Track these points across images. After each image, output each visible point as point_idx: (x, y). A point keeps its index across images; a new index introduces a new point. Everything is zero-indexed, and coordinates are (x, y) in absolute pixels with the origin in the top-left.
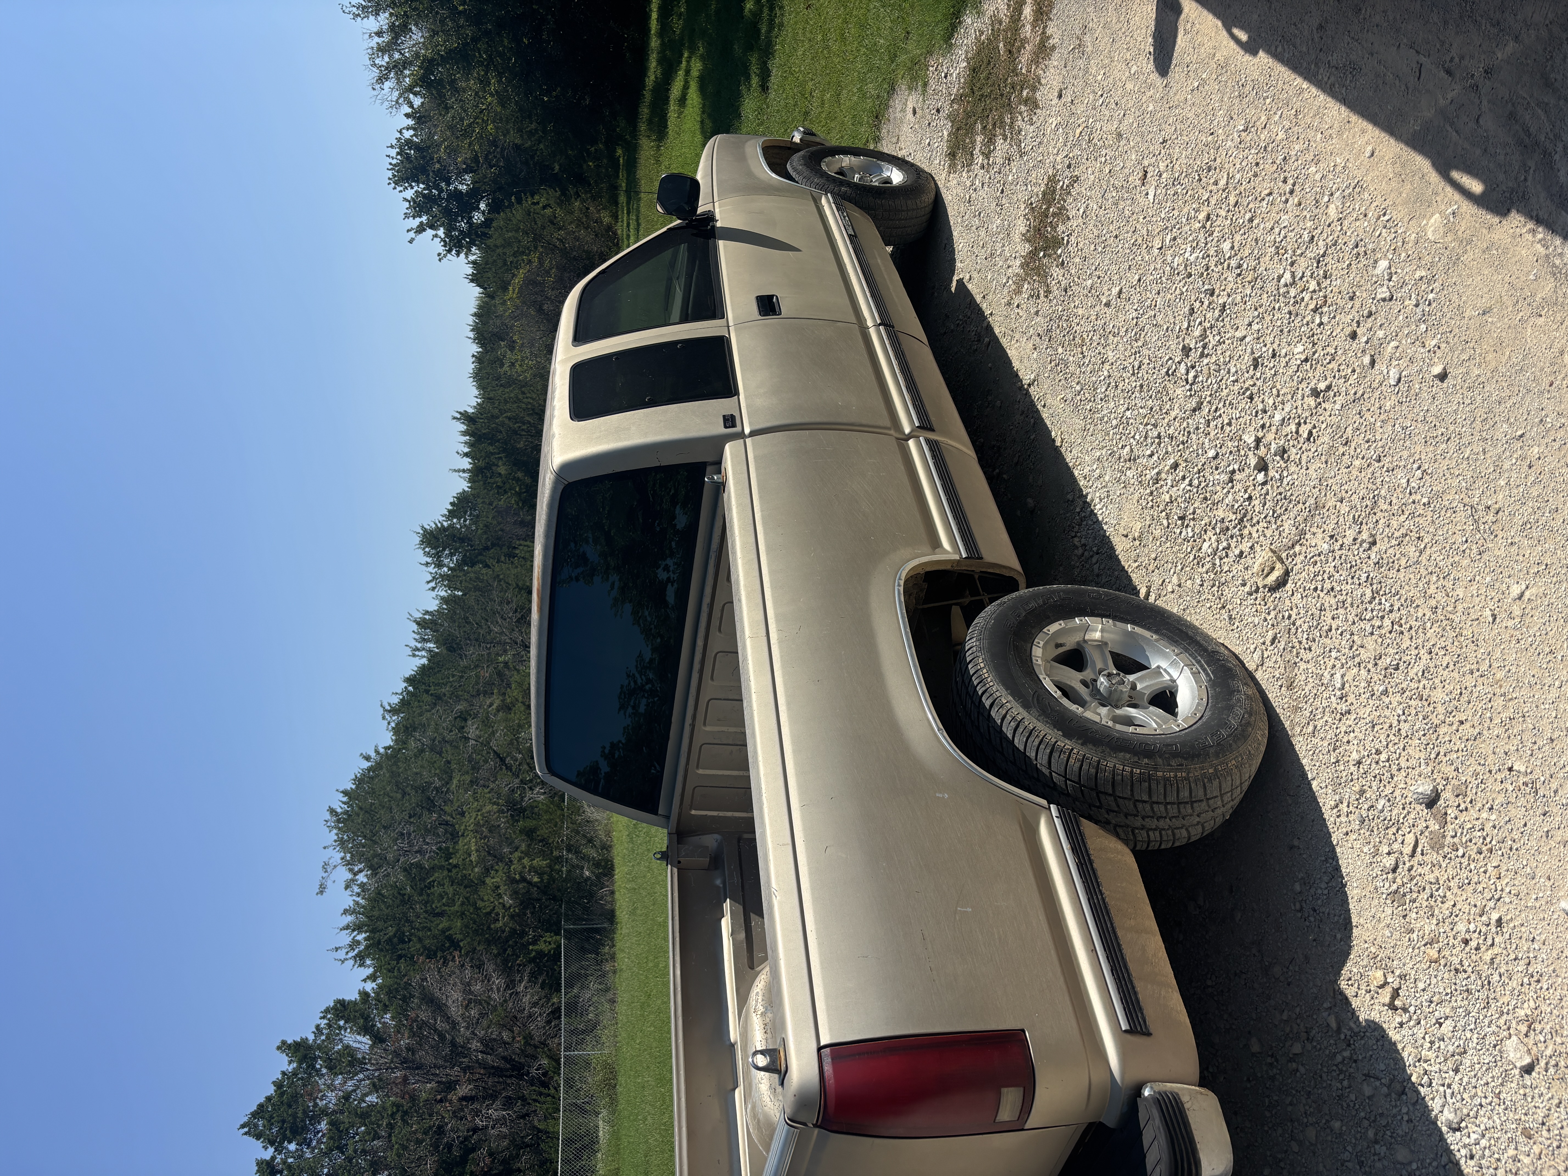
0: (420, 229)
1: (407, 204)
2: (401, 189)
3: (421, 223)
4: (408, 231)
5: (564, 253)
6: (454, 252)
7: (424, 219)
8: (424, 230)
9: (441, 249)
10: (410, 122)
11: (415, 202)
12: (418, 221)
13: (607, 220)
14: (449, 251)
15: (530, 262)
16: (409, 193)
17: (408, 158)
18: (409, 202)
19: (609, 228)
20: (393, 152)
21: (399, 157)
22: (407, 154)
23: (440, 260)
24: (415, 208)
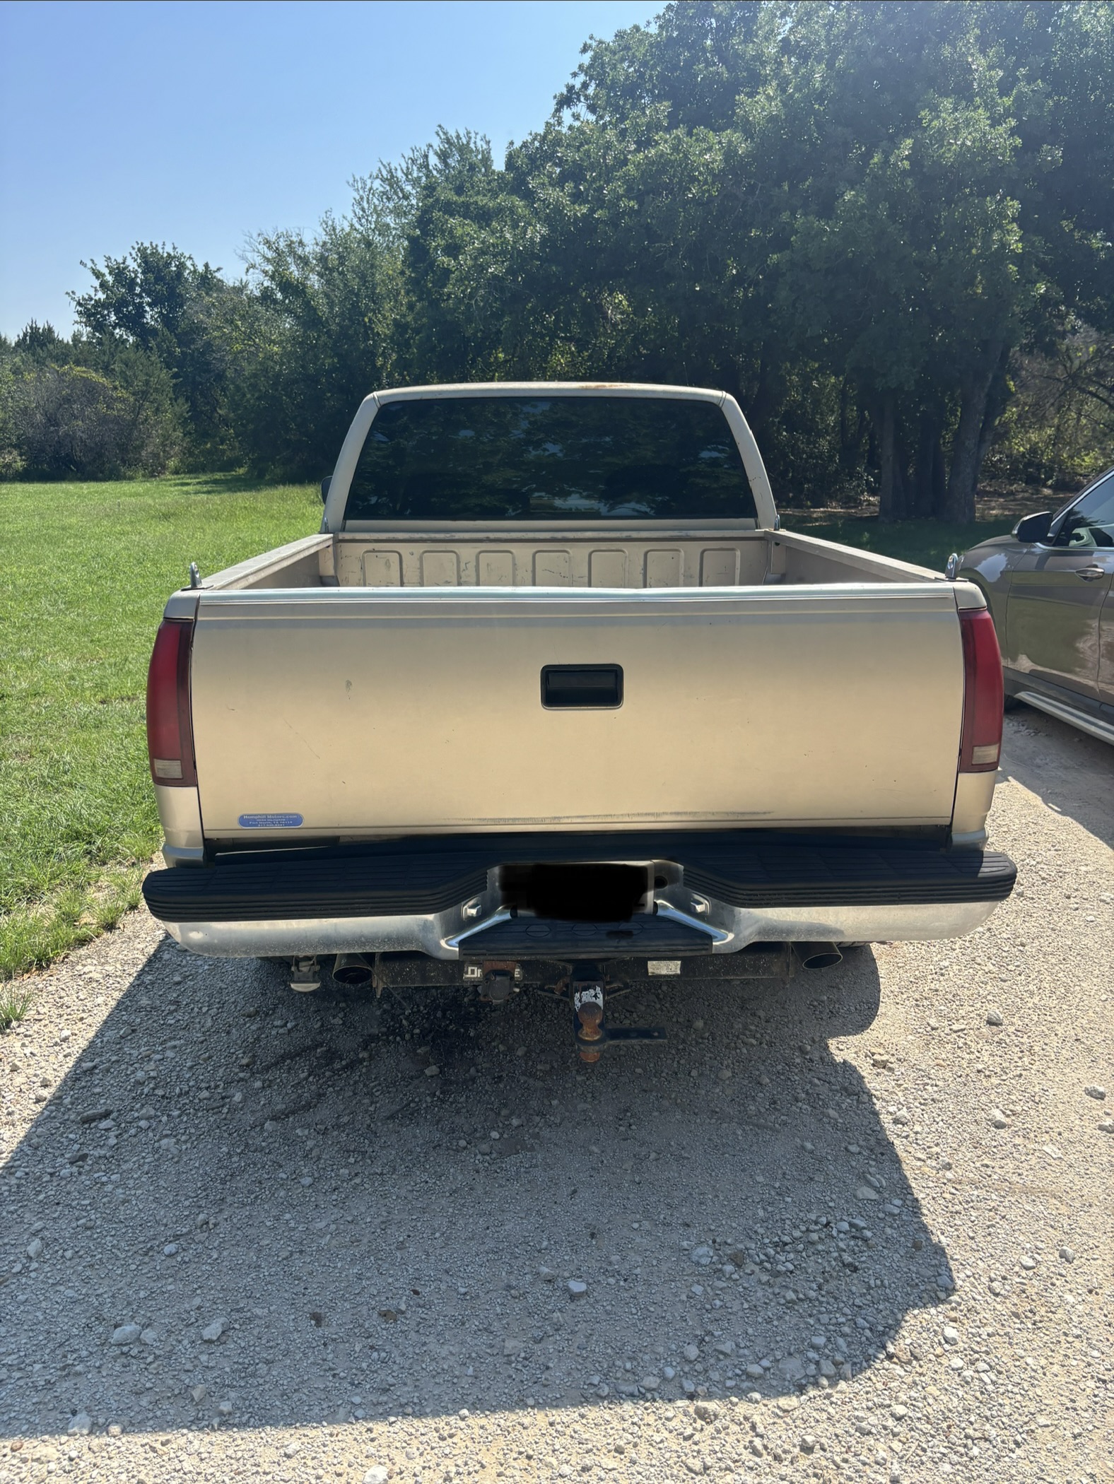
0: (98, 275)
1: (120, 260)
2: (134, 255)
3: (103, 275)
4: (92, 260)
5: (134, 423)
6: (80, 309)
7: (110, 279)
8: (98, 278)
9: (80, 294)
10: (201, 269)
11: (124, 269)
12: (106, 271)
13: (172, 463)
14: (79, 304)
15: (115, 388)
16: (132, 265)
17: (168, 265)
18: (124, 263)
19: (164, 467)
20: (169, 249)
21: (165, 255)
22: (170, 263)
23: (67, 293)
24: (118, 268)
